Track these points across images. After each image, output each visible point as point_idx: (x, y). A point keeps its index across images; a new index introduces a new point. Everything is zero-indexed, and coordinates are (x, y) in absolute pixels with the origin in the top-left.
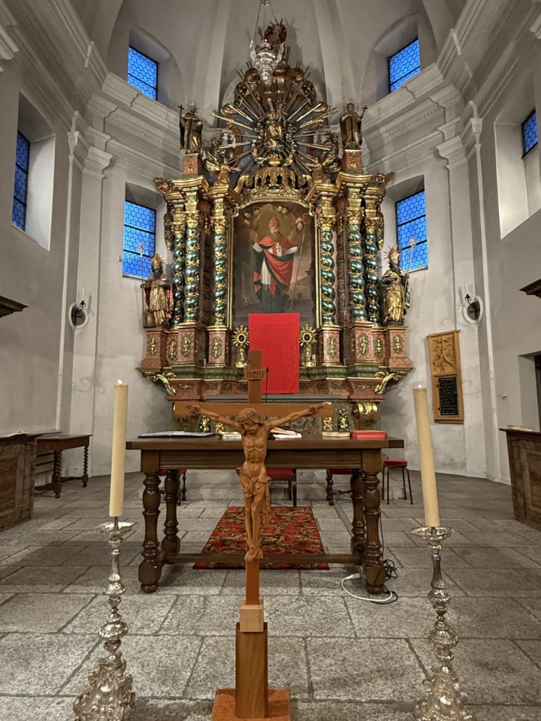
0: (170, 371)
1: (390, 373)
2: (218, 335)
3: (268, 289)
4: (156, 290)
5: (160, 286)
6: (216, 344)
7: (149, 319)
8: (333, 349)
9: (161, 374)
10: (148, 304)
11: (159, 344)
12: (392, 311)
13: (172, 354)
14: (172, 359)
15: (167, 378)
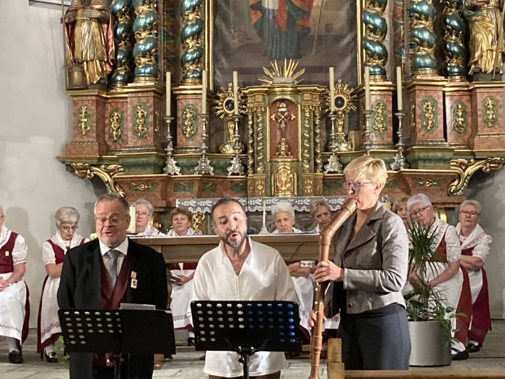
0: (113, 161)
1: (476, 160)
2: (191, 102)
3: (274, 17)
4: (85, 26)
5: (91, 19)
6: (188, 115)
7: (76, 75)
8: (382, 122)
9: (98, 166)
10: (73, 48)
11: (95, 117)
12: (481, 56)
13: (115, 133)
14: (116, 141)
15: (109, 173)
